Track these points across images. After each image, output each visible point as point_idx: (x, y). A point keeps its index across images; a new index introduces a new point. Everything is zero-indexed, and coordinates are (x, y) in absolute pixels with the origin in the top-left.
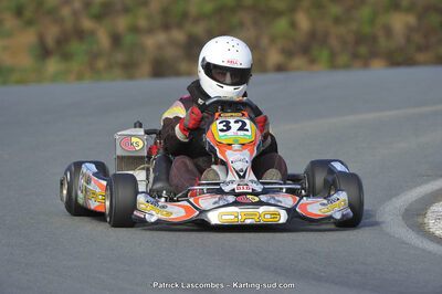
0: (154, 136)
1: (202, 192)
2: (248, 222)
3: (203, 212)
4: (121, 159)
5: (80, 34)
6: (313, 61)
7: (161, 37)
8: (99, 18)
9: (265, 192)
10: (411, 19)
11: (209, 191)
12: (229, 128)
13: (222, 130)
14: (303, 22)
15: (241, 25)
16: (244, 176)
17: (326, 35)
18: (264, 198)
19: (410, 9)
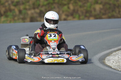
0: (32, 38)
1: (43, 54)
2: (56, 62)
3: (43, 59)
4: (22, 44)
5: (10, 10)
6: (74, 18)
7: (33, 11)
8: (15, 6)
9: (60, 54)
10: (101, 6)
11: (45, 54)
12: (51, 36)
13: (49, 37)
14: (71, 7)
15: (54, 8)
16: (55, 50)
17: (78, 10)
18: (60, 56)
19: (101, 3)
